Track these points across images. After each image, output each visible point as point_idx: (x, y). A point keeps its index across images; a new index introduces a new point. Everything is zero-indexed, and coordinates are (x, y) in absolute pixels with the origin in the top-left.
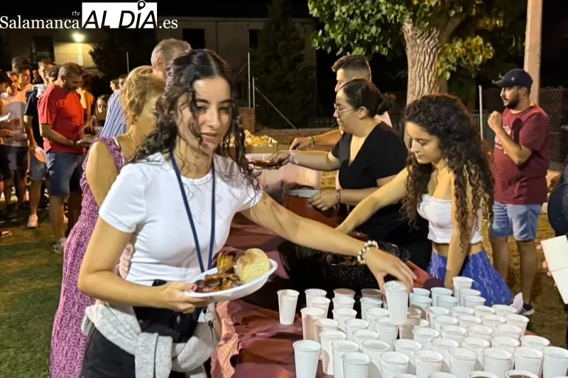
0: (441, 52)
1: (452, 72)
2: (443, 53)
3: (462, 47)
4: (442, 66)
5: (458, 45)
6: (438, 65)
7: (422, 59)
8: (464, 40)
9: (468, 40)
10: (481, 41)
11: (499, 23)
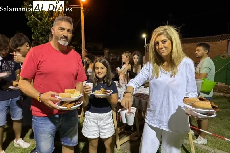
10: (73, 47)
11: (76, 43)
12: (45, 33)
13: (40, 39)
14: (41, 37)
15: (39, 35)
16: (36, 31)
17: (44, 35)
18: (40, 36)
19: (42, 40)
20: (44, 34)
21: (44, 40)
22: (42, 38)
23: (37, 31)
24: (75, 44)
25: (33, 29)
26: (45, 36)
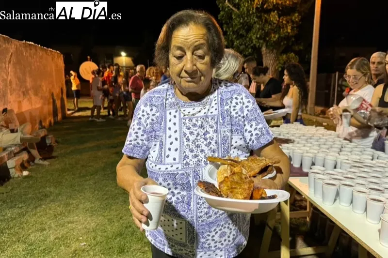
0: (277, 59)
1: (281, 67)
2: (278, 59)
3: (286, 57)
4: (277, 65)
5: (284, 56)
6: (275, 64)
7: (269, 62)
8: (286, 55)
9: (289, 54)
10: (294, 55)
11: (301, 48)
12: (243, 31)
13: (235, 43)
14: (237, 40)
15: (235, 36)
16: (229, 29)
17: (242, 36)
18: (235, 38)
19: (237, 46)
20: (241, 34)
21: (241, 45)
22: (238, 42)
23: (231, 29)
24: (300, 51)
25: (225, 26)
26: (244, 38)
